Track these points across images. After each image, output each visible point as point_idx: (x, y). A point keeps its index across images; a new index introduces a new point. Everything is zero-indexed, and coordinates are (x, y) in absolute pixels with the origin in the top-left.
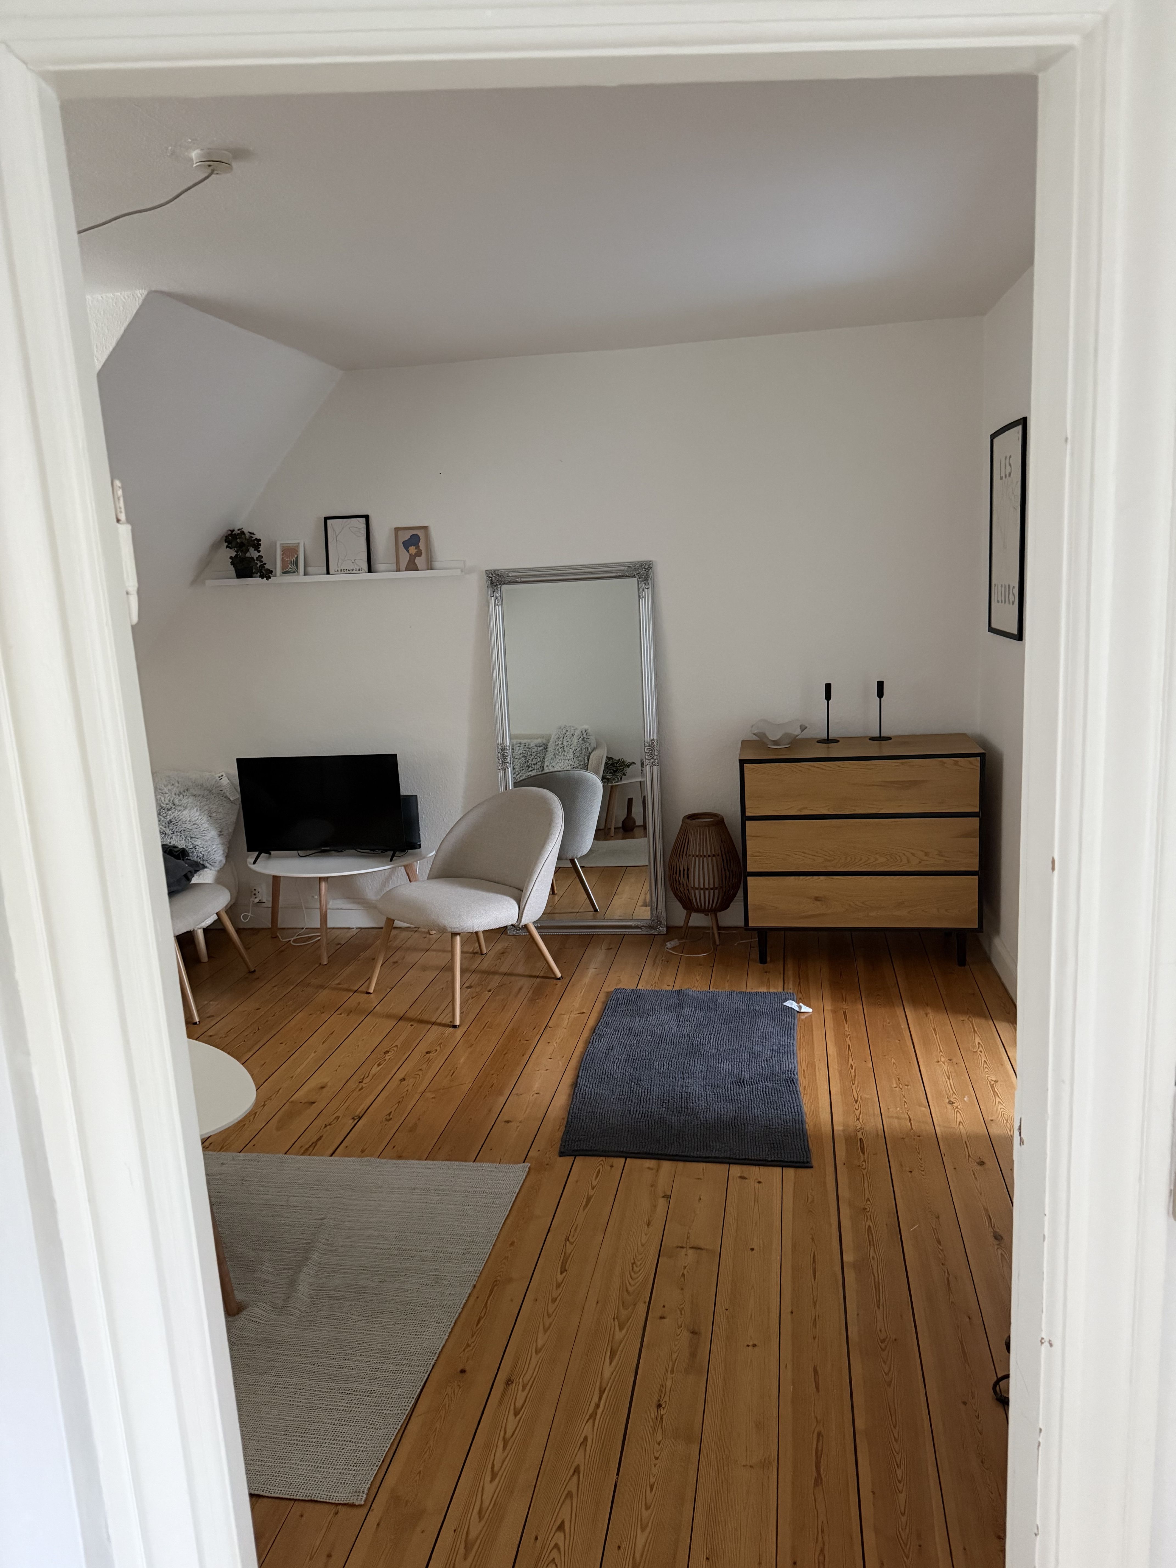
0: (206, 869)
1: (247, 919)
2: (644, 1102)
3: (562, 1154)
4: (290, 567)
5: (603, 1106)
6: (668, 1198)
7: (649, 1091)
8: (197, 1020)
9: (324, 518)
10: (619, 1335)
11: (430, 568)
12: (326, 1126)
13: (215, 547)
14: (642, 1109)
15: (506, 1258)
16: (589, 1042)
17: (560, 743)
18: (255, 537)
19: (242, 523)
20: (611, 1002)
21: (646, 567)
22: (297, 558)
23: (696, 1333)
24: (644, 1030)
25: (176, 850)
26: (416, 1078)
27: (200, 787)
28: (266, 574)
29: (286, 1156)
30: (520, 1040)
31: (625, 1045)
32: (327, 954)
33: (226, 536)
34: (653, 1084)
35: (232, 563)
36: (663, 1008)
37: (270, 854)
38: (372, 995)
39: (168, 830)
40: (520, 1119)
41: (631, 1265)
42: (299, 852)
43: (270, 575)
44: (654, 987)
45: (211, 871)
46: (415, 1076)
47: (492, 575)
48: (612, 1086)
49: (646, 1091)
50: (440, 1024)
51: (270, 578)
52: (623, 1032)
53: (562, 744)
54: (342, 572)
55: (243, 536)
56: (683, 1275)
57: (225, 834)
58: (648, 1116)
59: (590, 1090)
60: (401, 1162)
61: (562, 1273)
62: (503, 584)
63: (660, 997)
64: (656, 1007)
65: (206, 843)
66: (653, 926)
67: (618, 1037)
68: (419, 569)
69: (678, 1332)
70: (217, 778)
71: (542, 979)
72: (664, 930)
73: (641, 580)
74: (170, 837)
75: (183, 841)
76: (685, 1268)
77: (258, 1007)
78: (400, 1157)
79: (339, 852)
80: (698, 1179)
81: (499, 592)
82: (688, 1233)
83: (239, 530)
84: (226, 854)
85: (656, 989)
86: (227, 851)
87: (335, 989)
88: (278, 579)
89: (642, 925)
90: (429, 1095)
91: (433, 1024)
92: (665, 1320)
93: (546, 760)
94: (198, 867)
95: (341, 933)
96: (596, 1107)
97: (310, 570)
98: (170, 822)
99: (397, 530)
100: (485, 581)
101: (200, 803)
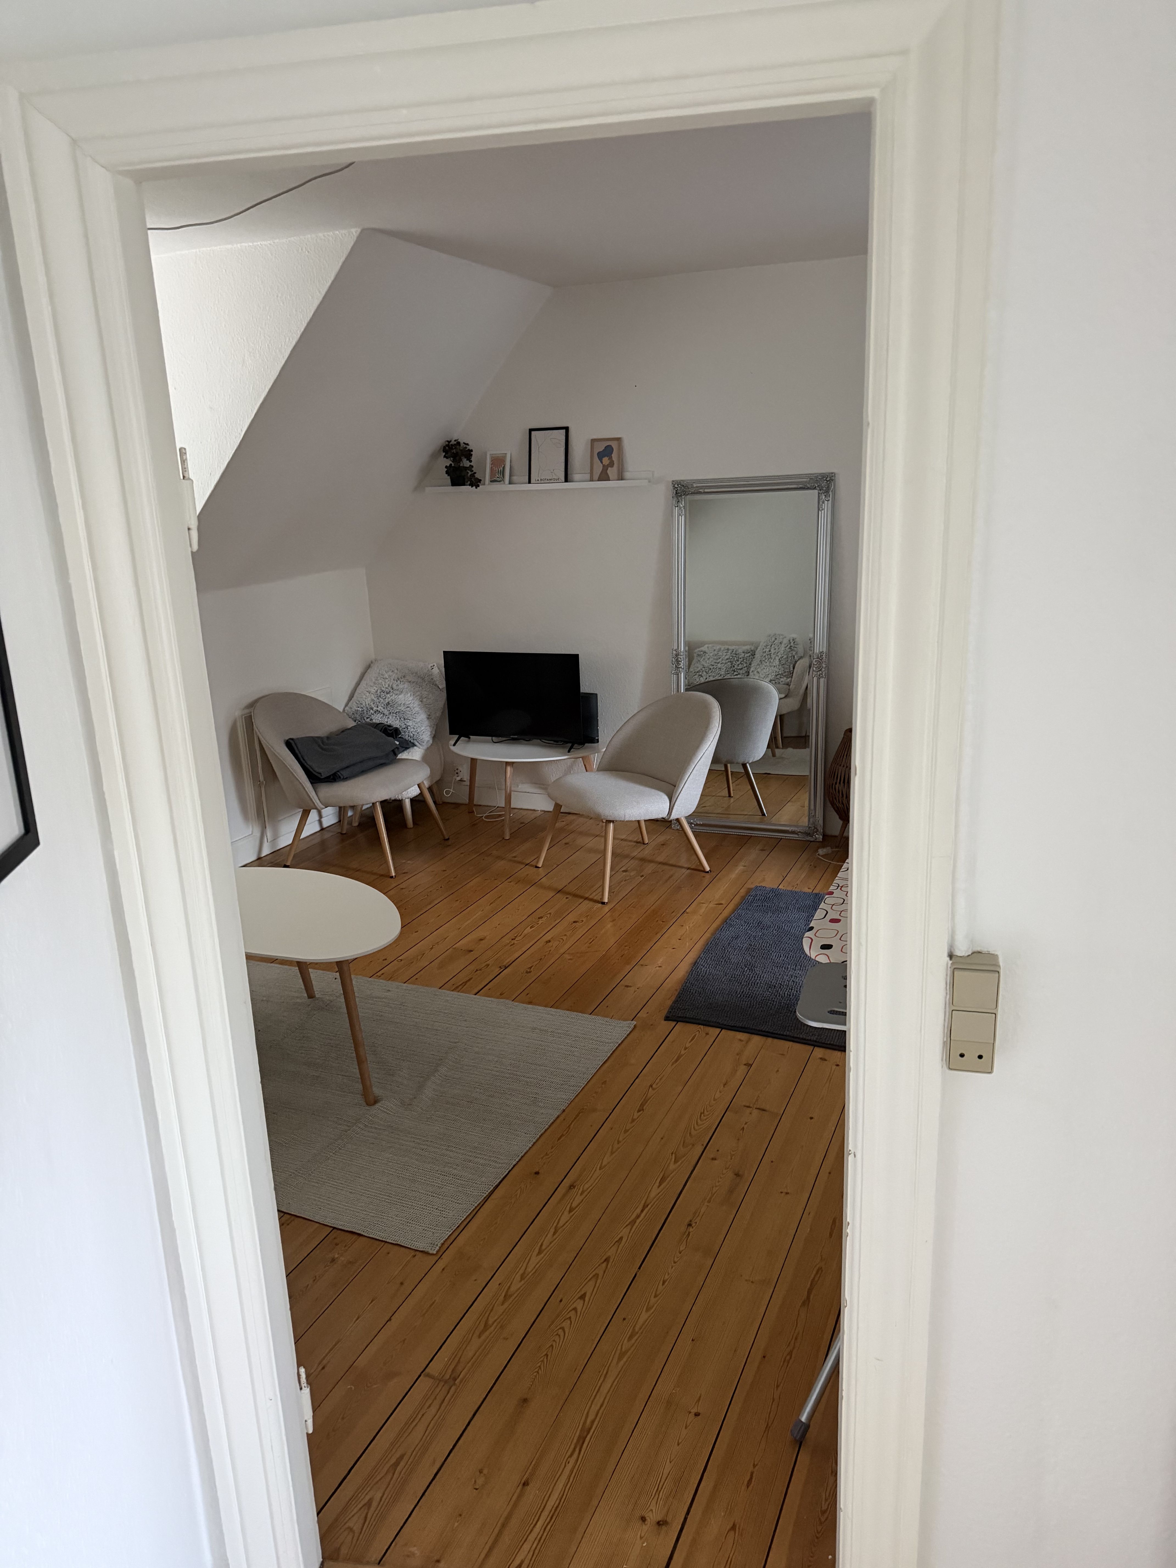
0: (415, 747)
1: (449, 793)
2: (752, 985)
3: (667, 1018)
4: (498, 476)
5: (713, 984)
6: (749, 1066)
7: (759, 976)
8: (393, 874)
9: (530, 429)
10: (672, 1166)
11: (621, 478)
12: (477, 970)
13: (434, 456)
14: (748, 991)
15: (596, 1093)
16: (720, 929)
17: (768, 650)
18: (469, 447)
19: (459, 435)
20: (749, 898)
21: (828, 479)
22: (504, 468)
23: (739, 1176)
24: (772, 925)
25: (391, 728)
26: (560, 941)
27: (414, 674)
28: (476, 483)
29: (440, 990)
30: (657, 921)
31: (749, 936)
32: (510, 830)
33: (444, 447)
34: (765, 971)
35: (447, 472)
36: (797, 908)
37: (469, 738)
38: (540, 869)
39: (386, 710)
40: (639, 986)
41: (699, 1114)
42: (493, 738)
43: (479, 483)
44: (794, 888)
45: (420, 749)
46: (560, 940)
47: (678, 485)
48: (727, 968)
49: (756, 976)
50: (591, 900)
51: (479, 487)
52: (752, 924)
53: (770, 651)
54: (542, 482)
55: (458, 447)
56: (743, 1128)
57: (433, 718)
58: (752, 997)
59: (705, 970)
60: (530, 1006)
61: (639, 1111)
62: (687, 495)
63: (797, 898)
64: (791, 906)
65: (416, 725)
66: (810, 833)
67: (746, 929)
68: (611, 479)
69: (725, 1171)
70: (430, 667)
71: (692, 871)
72: (820, 837)
73: (821, 491)
74: (387, 717)
75: (398, 722)
76: (746, 1124)
77: (444, 869)
78: (530, 1003)
79: (527, 741)
80: (782, 1055)
81: (683, 502)
82: (759, 1096)
83: (455, 441)
84: (433, 736)
85: (796, 890)
86: (434, 733)
87: (510, 860)
88: (487, 487)
89: (798, 831)
90: (567, 956)
91: (586, 899)
92: (716, 1161)
93: (752, 665)
94: (407, 745)
95: (526, 814)
96: (708, 984)
97: (515, 478)
98: (388, 703)
99: (593, 441)
100: (670, 492)
101: (414, 689)
